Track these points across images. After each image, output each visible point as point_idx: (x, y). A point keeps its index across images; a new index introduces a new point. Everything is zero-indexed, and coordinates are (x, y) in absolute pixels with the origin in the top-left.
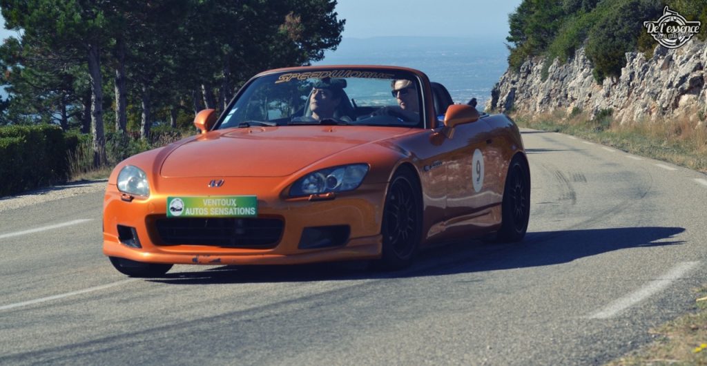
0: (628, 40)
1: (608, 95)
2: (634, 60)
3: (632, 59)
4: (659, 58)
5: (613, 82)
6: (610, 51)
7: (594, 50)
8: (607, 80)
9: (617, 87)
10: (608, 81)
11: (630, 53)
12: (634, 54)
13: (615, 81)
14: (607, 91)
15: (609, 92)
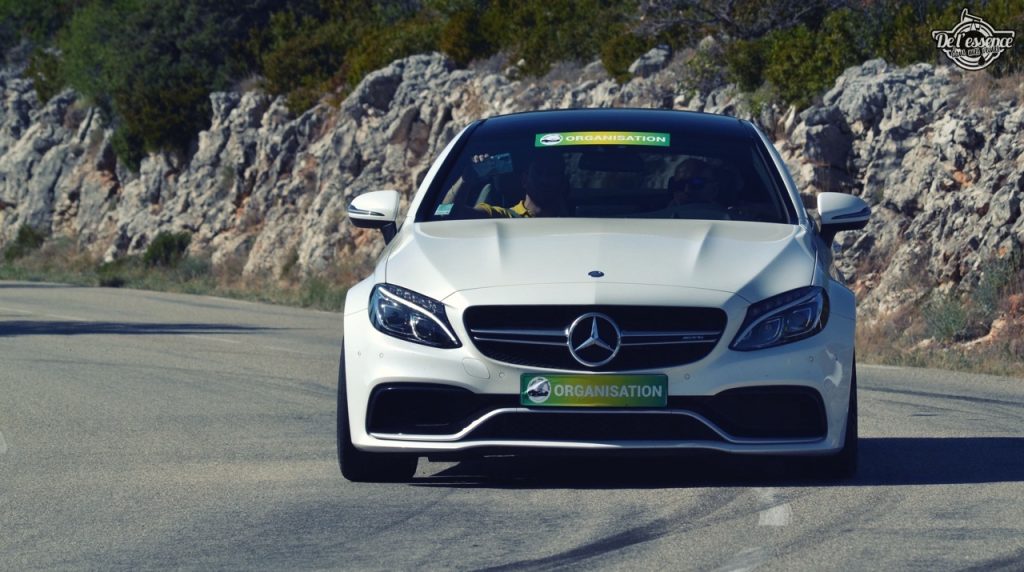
0: (214, 60)
1: (155, 197)
2: (234, 112)
3: (228, 112)
4: (365, 114)
5: (169, 163)
6: (166, 87)
7: (122, 81)
8: (152, 159)
9: (182, 179)
10: (153, 164)
11: (223, 95)
12: (233, 96)
13: (175, 162)
14: (152, 188)
15: (159, 190)
